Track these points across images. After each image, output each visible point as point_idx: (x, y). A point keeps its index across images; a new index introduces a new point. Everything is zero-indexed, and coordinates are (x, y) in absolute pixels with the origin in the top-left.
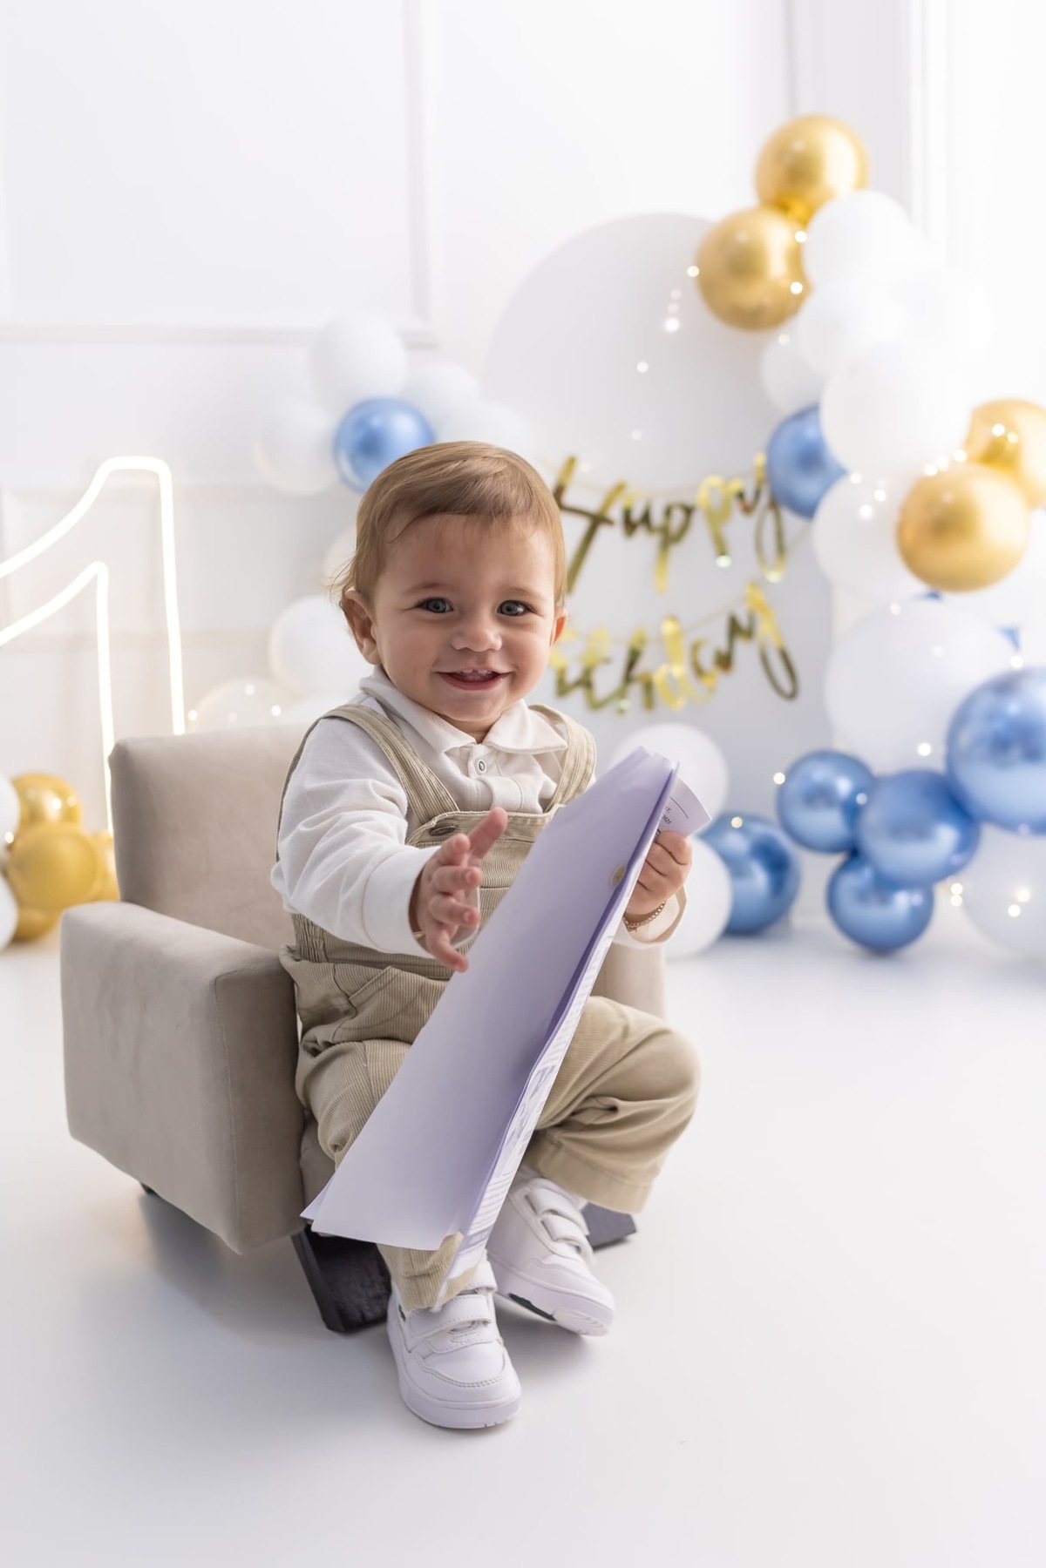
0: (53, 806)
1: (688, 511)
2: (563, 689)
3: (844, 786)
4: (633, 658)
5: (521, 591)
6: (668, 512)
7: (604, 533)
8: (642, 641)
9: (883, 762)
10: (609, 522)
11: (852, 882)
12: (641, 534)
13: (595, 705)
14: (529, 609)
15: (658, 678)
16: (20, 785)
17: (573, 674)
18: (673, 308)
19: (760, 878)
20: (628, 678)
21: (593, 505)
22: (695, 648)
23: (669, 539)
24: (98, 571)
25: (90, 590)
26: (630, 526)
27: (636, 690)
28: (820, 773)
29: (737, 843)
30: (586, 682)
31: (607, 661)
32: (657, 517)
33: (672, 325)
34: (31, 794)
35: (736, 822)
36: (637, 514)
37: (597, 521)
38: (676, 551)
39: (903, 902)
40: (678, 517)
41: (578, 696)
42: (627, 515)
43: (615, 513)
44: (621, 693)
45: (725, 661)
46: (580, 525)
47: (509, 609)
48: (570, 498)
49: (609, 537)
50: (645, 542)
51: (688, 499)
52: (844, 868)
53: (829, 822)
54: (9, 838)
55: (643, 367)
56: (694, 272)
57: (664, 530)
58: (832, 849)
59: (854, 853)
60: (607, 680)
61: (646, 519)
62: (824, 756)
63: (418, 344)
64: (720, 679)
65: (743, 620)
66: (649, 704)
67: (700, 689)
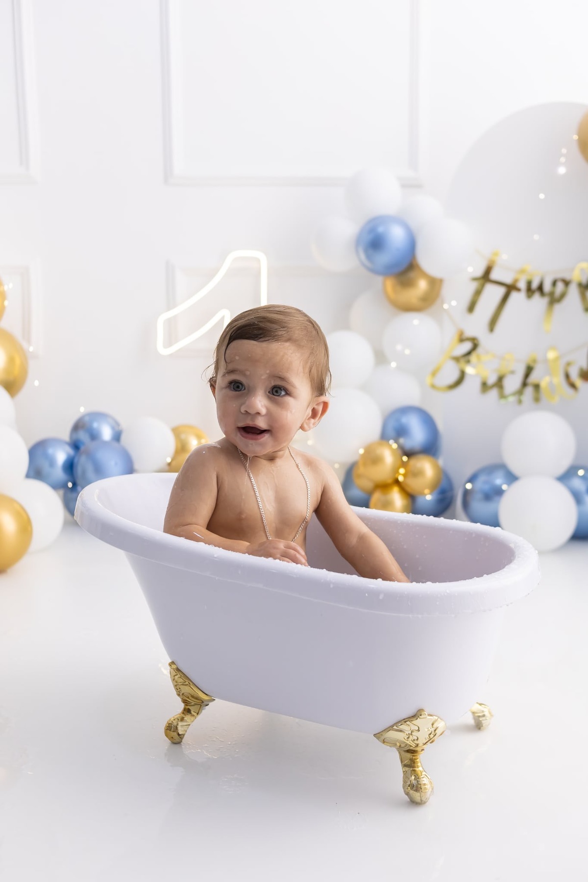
0: (192, 442)
1: (567, 283)
2: (485, 387)
4: (529, 370)
5: (282, 379)
6: (554, 283)
7: (514, 295)
8: (534, 361)
10: (518, 290)
12: (537, 297)
13: (502, 396)
14: (288, 393)
15: (544, 384)
16: (177, 432)
17: (492, 379)
18: (563, 160)
20: (525, 384)
21: (508, 280)
22: (568, 366)
23: (554, 300)
24: (225, 314)
26: (530, 291)
27: (529, 391)
30: (499, 383)
31: (512, 372)
32: (547, 287)
33: (562, 170)
34: (183, 436)
36: (535, 285)
37: (511, 288)
38: (557, 307)
40: (560, 286)
41: (494, 393)
42: (529, 284)
43: (522, 285)
44: (520, 392)
45: (585, 375)
46: (502, 291)
47: (277, 392)
48: (494, 275)
49: (517, 298)
50: (539, 303)
51: (567, 277)
54: (169, 460)
55: (542, 196)
56: (576, 137)
57: (552, 294)
60: (512, 383)
61: (540, 288)
63: (410, 185)
64: (582, 386)
66: (537, 399)
67: (569, 391)
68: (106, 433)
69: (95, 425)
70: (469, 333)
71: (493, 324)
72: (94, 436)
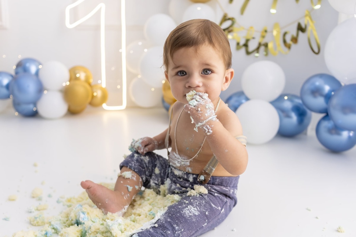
0: (81, 75)
3: (327, 88)
8: (266, 31)
9: (344, 80)
11: (326, 124)
13: (248, 53)
15: (270, 46)
16: (72, 70)
17: (242, 42)
19: (294, 118)
20: (260, 45)
22: (285, 34)
24: (102, 6)
25: (99, 12)
27: (262, 48)
28: (318, 82)
29: (287, 105)
30: (246, 45)
31: (254, 38)
35: (286, 98)
39: (345, 134)
41: (243, 50)
45: (295, 40)
52: (324, 118)
53: (320, 102)
58: (320, 112)
59: (327, 115)
60: (252, 46)
62: (321, 76)
64: (293, 46)
65: (303, 26)
66: (267, 55)
67: (286, 49)
68: (33, 69)
69: (28, 65)
70: (230, 16)
71: (243, 10)
72: (26, 70)
